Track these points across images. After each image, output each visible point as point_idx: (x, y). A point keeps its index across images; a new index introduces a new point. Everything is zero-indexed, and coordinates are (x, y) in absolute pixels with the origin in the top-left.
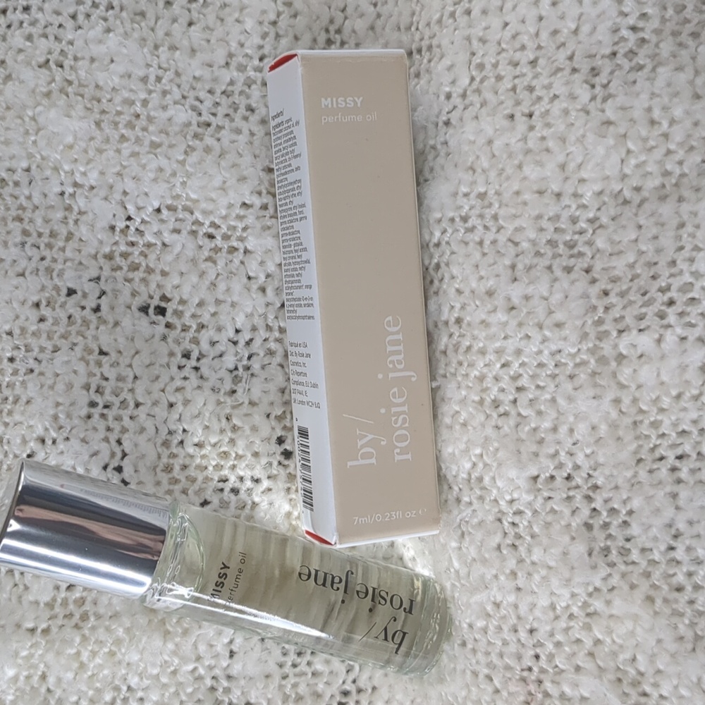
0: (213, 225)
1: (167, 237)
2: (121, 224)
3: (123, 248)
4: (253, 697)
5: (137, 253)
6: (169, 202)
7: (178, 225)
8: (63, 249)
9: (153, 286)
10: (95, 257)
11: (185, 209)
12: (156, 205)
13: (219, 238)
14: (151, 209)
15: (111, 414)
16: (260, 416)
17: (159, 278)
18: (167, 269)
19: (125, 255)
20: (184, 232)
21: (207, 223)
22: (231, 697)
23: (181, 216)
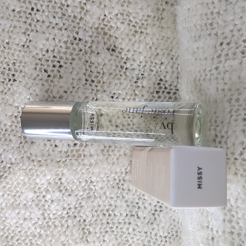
0: (136, 22)
1: (119, 24)
2: (102, 17)
3: (102, 26)
4: (131, 187)
5: (107, 29)
6: (121, 12)
7: (123, 21)
8: (78, 23)
9: (112, 41)
10: (91, 28)
11: (127, 15)
12: (116, 12)
13: (138, 27)
14: (114, 14)
15: (94, 84)
16: (145, 91)
17: (114, 39)
18: (117, 36)
19: (102, 29)
20: (126, 24)
21: (134, 21)
22: (123, 187)
23: (125, 18)
